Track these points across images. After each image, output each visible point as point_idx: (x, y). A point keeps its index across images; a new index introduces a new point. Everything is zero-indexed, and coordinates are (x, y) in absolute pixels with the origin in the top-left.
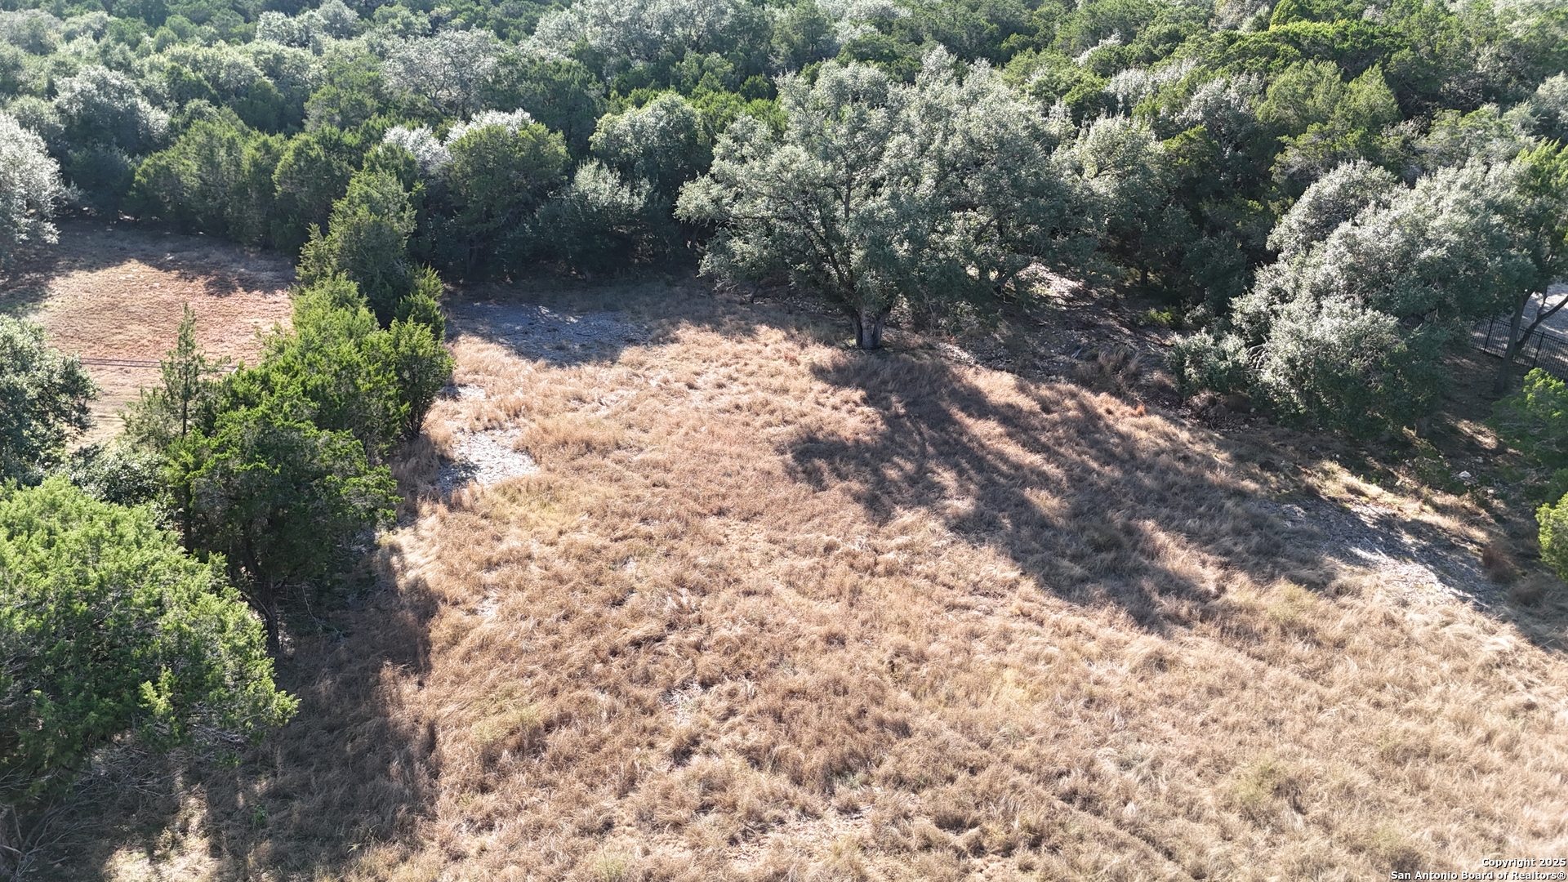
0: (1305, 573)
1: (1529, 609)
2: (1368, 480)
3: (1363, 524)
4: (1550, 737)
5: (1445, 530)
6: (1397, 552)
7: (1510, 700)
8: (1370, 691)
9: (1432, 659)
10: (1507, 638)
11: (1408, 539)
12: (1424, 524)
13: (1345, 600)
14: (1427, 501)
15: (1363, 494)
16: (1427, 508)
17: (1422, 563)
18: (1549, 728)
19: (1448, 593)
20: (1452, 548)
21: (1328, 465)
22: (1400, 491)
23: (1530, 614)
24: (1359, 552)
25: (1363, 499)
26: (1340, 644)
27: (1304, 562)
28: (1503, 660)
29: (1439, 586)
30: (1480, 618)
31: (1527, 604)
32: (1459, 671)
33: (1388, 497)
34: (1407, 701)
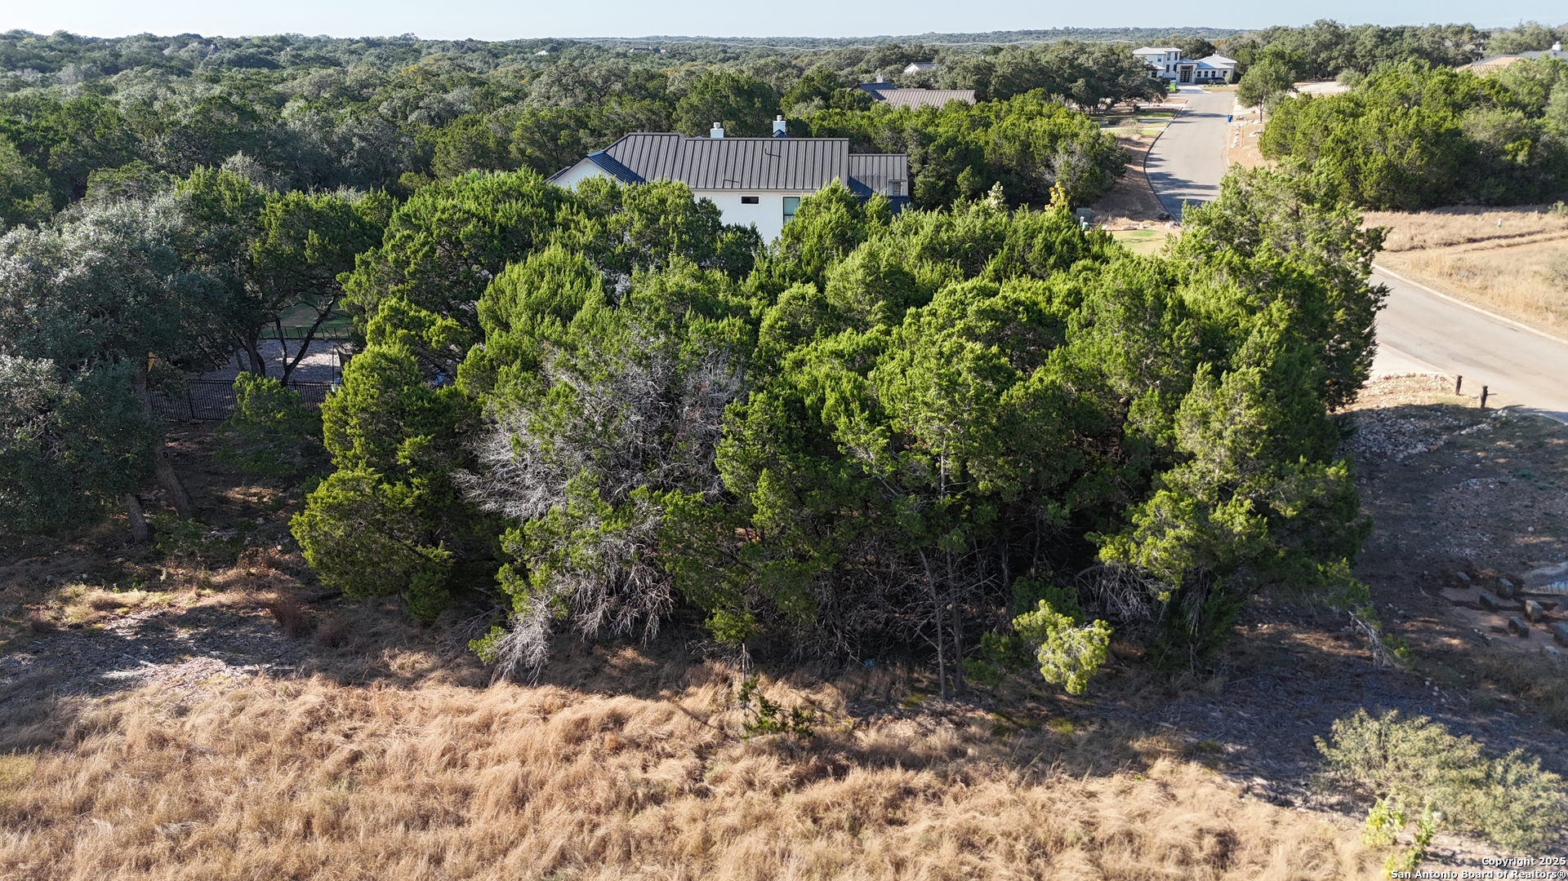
0: (26, 732)
1: (340, 650)
2: (124, 588)
3: (122, 640)
4: (385, 783)
5: (229, 607)
6: (167, 653)
7: (330, 763)
8: (132, 851)
9: (221, 762)
10: (315, 692)
11: (183, 634)
12: (203, 609)
13: (91, 743)
14: (205, 584)
15: (120, 606)
16: (208, 591)
17: (204, 654)
18: (381, 772)
19: (241, 674)
20: (243, 621)
21: (69, 590)
22: (170, 585)
23: (343, 655)
24: (115, 674)
25: (119, 611)
26: (84, 807)
27: (26, 721)
28: (317, 719)
29: (228, 671)
30: (281, 684)
31: (335, 646)
32: (260, 761)
33: (155, 597)
34: (188, 835)
